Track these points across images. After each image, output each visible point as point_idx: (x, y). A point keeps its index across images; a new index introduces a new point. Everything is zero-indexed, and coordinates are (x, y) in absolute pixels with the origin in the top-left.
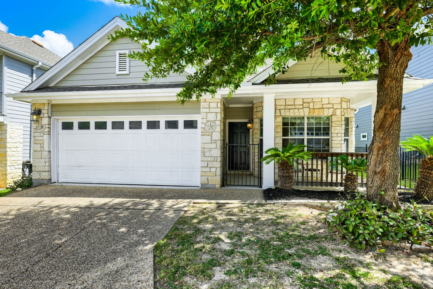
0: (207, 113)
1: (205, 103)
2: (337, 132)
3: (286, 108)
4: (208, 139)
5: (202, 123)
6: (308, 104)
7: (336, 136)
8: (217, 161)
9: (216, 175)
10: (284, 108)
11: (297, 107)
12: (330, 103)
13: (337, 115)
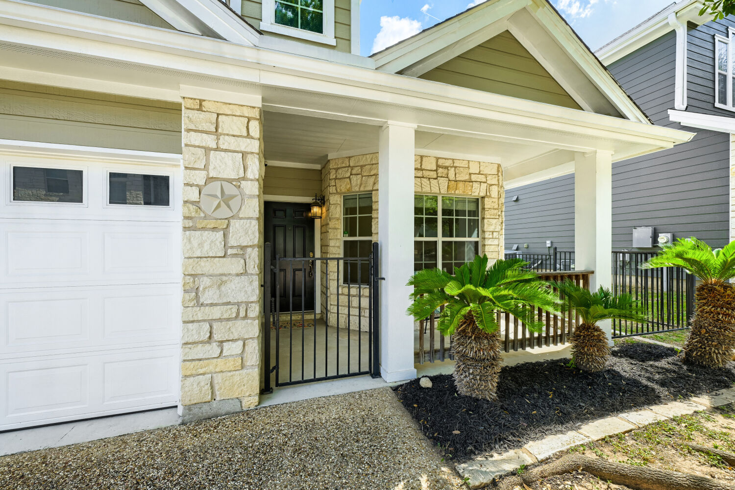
0: (207, 150)
1: (202, 115)
2: (491, 228)
4: (212, 242)
5: (187, 184)
6: (446, 170)
7: (491, 236)
8: (246, 317)
9: (243, 367)
11: (426, 173)
12: (481, 173)
13: (493, 196)
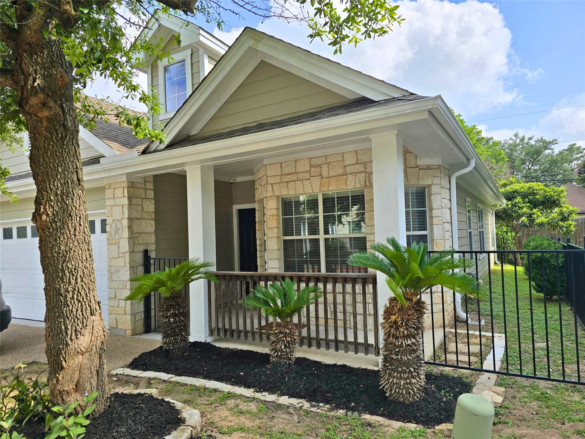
0: (112, 206)
1: (110, 191)
3: (283, 180)
4: (114, 250)
6: (319, 169)
8: (126, 289)
9: (125, 314)
10: (279, 181)
11: (300, 176)
12: (359, 162)
